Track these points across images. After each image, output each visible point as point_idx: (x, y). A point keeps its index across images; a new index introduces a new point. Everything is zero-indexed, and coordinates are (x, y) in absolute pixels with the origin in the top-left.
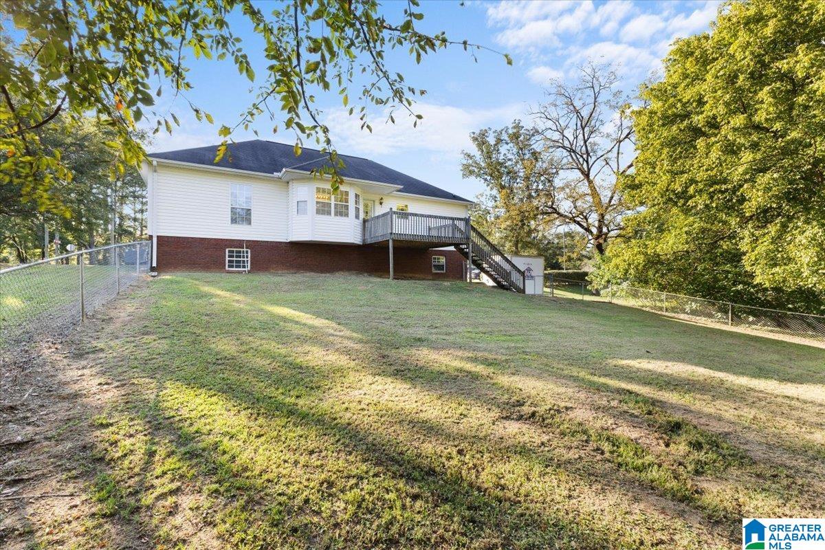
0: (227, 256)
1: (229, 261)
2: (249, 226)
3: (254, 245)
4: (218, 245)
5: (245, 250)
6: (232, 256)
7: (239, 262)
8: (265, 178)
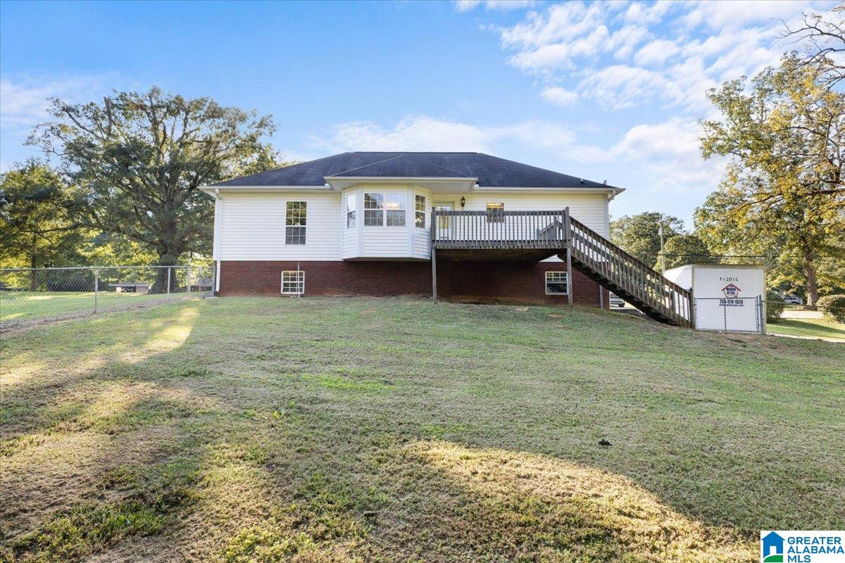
0: (282, 279)
1: (285, 285)
2: (302, 246)
3: (307, 266)
4: (275, 268)
5: (299, 271)
6: (288, 279)
7: (294, 285)
8: (317, 191)
